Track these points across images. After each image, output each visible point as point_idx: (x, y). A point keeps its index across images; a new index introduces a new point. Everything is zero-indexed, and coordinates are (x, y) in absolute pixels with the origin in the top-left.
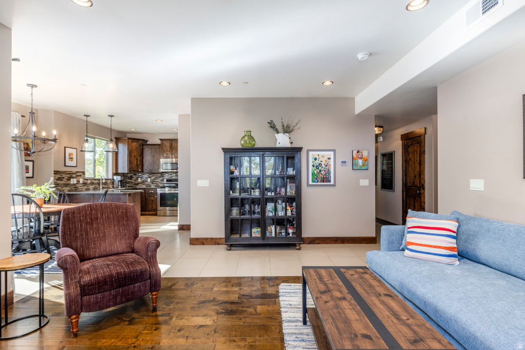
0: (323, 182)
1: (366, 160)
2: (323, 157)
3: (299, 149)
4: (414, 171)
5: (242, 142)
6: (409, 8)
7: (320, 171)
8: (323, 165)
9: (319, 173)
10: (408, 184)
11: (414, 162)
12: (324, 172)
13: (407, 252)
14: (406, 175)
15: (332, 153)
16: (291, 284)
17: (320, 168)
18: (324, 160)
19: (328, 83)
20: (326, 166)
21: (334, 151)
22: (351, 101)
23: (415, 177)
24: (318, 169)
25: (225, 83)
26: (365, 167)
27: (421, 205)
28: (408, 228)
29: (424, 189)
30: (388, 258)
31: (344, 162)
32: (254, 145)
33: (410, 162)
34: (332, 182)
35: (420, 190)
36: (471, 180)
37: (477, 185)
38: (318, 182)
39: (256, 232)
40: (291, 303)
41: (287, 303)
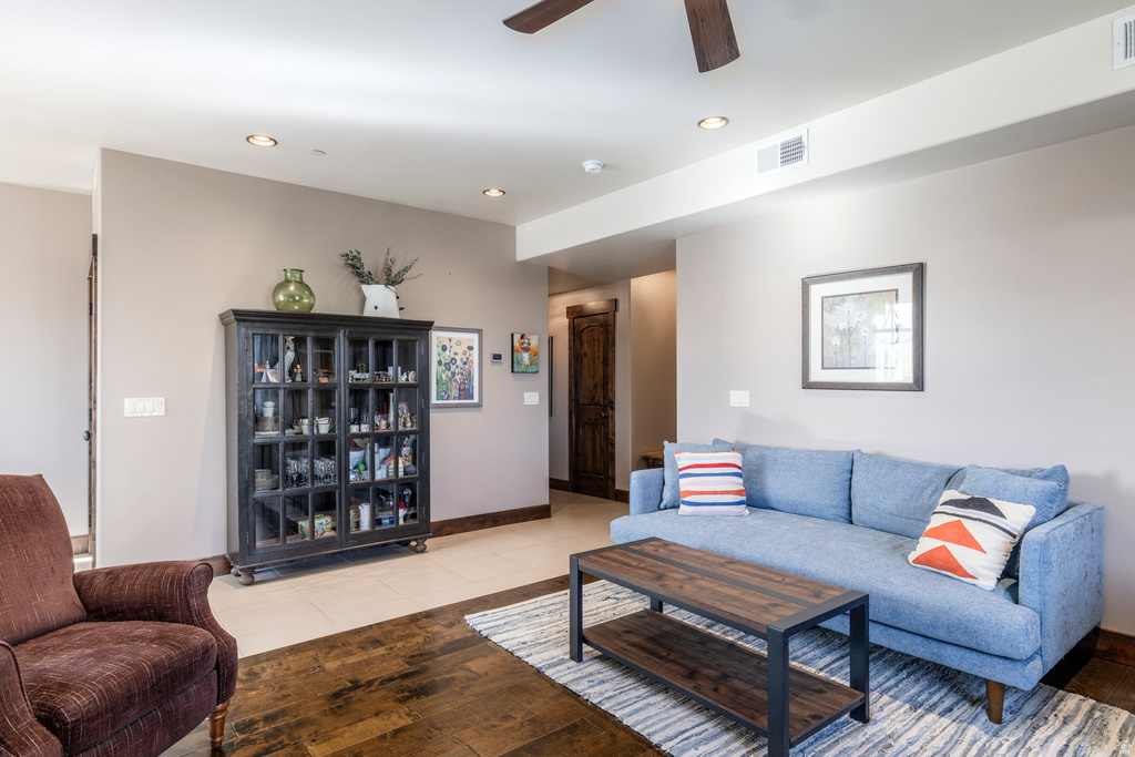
0: (459, 399)
1: (536, 354)
2: (459, 343)
3: (426, 327)
4: (594, 377)
5: (281, 298)
6: (702, 124)
7: (454, 374)
8: (459, 362)
9: (450, 379)
10: (581, 401)
11: (594, 361)
12: (460, 376)
13: (684, 509)
14: (576, 384)
15: (475, 337)
16: (486, 612)
17: (453, 368)
18: (460, 350)
19: (494, 193)
20: (465, 364)
21: (479, 331)
22: (509, 231)
23: (595, 387)
24: (449, 370)
25: (262, 141)
26: (533, 369)
27: (607, 438)
28: (680, 470)
29: (613, 409)
30: (658, 522)
31: (497, 357)
32: (312, 306)
33: (585, 360)
34: (476, 400)
35: (605, 411)
36: (732, 392)
37: (740, 398)
38: (448, 399)
39: (323, 524)
40: (522, 640)
41: (515, 641)
